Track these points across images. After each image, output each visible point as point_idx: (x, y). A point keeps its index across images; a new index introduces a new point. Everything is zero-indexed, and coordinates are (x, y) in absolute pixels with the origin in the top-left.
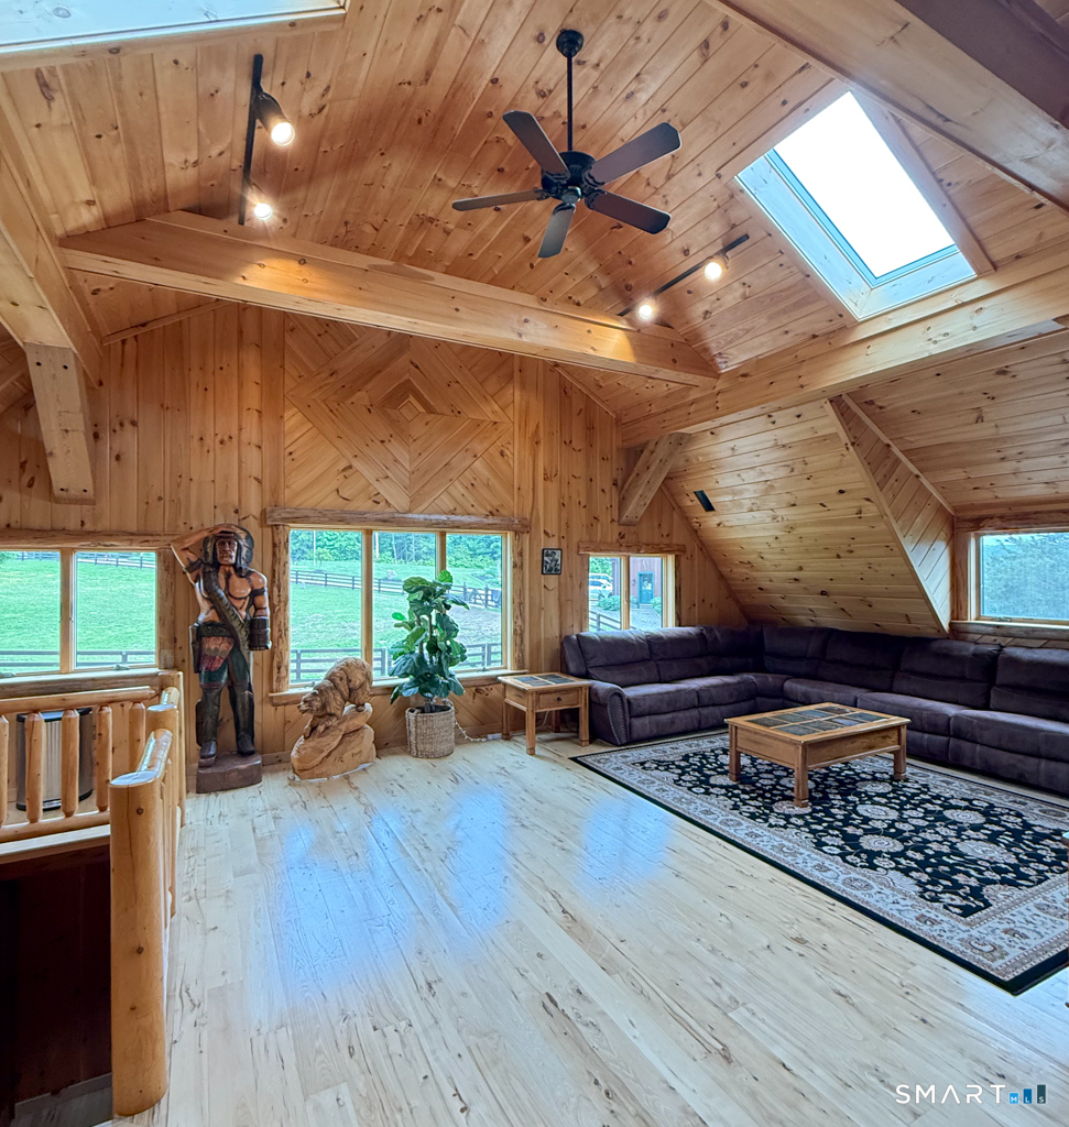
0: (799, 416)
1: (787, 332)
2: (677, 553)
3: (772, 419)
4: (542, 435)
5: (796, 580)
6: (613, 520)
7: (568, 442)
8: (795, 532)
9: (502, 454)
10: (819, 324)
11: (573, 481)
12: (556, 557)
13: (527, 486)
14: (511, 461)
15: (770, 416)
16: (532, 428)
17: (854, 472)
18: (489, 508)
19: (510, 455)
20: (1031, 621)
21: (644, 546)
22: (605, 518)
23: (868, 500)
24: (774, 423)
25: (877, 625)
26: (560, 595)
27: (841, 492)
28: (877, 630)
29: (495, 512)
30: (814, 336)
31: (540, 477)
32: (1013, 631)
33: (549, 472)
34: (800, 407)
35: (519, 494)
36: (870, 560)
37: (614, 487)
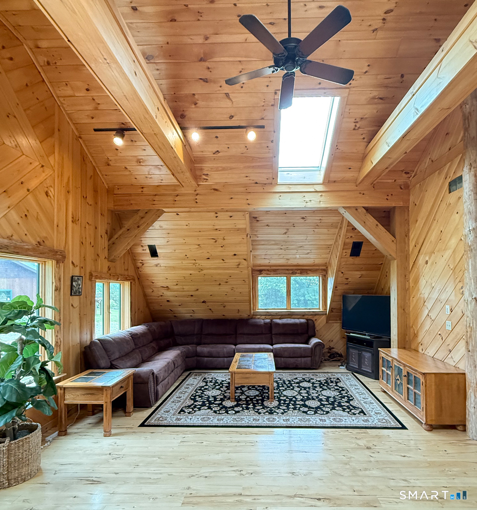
0: (231, 217)
1: (247, 177)
2: (132, 281)
3: (217, 215)
4: (71, 187)
5: (192, 296)
6: (106, 258)
7: (85, 197)
8: (202, 272)
9: (47, 194)
10: (262, 178)
11: (87, 226)
12: (79, 282)
13: (62, 226)
14: (53, 202)
15: (216, 213)
16: (65, 180)
17: (244, 247)
18: (38, 240)
19: (53, 197)
20: (275, 309)
21: (120, 276)
22: (102, 257)
23: (245, 259)
24: (217, 217)
25: (224, 315)
26: (80, 311)
27: (235, 255)
28: (223, 317)
29: (42, 243)
30: (256, 183)
31: (70, 219)
32: (272, 314)
33: (75, 216)
34: (234, 213)
35: (57, 231)
36: (234, 286)
37: (106, 234)
